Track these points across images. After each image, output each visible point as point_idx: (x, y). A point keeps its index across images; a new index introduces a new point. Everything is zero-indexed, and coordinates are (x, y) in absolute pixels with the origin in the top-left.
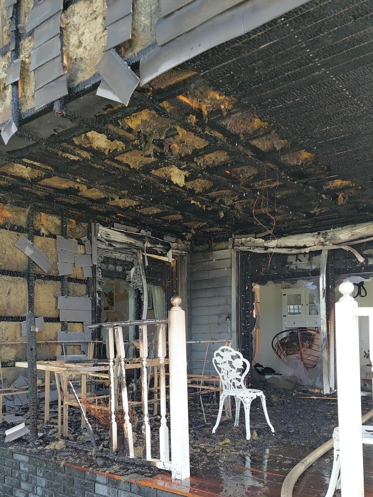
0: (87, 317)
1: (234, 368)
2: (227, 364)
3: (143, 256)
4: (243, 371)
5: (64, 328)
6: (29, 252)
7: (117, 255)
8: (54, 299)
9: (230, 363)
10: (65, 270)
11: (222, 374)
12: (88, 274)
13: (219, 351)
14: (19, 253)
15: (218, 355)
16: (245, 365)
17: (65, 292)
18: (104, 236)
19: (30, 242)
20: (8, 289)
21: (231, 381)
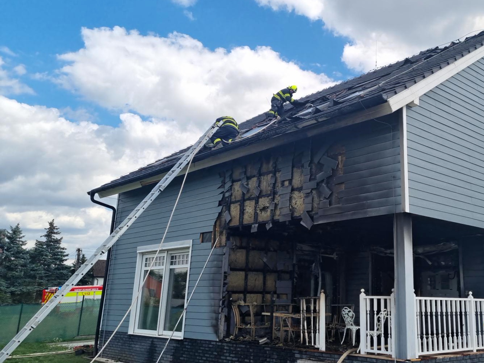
0: (289, 291)
1: (349, 316)
2: (347, 315)
3: (320, 256)
4: (353, 317)
5: (278, 297)
6: (265, 260)
7: (306, 257)
8: (274, 282)
9: (348, 314)
10: (280, 267)
11: (345, 319)
12: (291, 269)
13: (344, 309)
14: (261, 260)
15: (343, 311)
16: (353, 315)
17: (279, 278)
18: (300, 249)
19: (266, 255)
20: (255, 278)
21: (348, 322)
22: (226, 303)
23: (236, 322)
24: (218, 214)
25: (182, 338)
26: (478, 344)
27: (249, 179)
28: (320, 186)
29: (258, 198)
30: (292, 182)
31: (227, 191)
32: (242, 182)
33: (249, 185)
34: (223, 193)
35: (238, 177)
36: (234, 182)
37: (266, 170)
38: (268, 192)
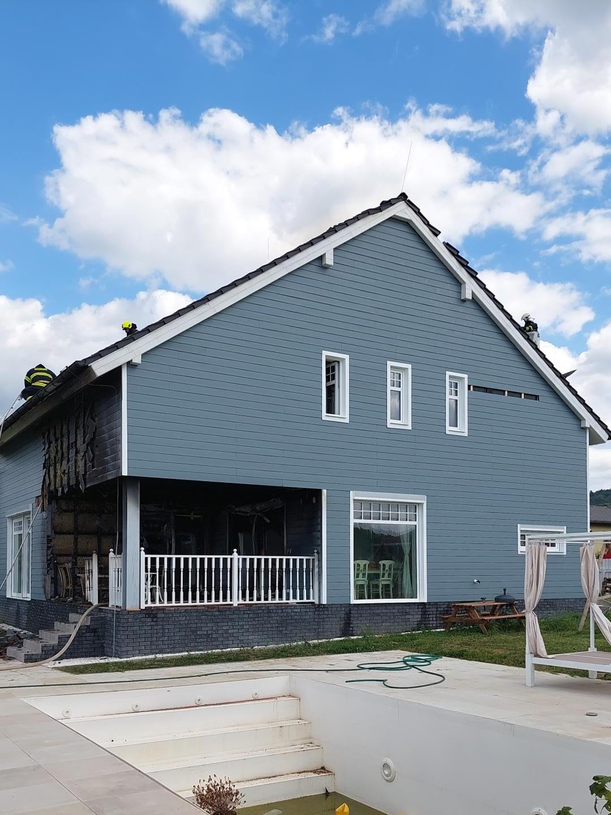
22: (51, 565)
23: (62, 584)
24: (42, 477)
25: (30, 600)
26: (238, 599)
27: (57, 440)
28: (87, 448)
29: (62, 460)
30: (76, 446)
31: (47, 453)
32: (53, 445)
33: (57, 447)
34: (45, 455)
35: (52, 438)
36: (50, 443)
37: (65, 431)
38: (65, 455)
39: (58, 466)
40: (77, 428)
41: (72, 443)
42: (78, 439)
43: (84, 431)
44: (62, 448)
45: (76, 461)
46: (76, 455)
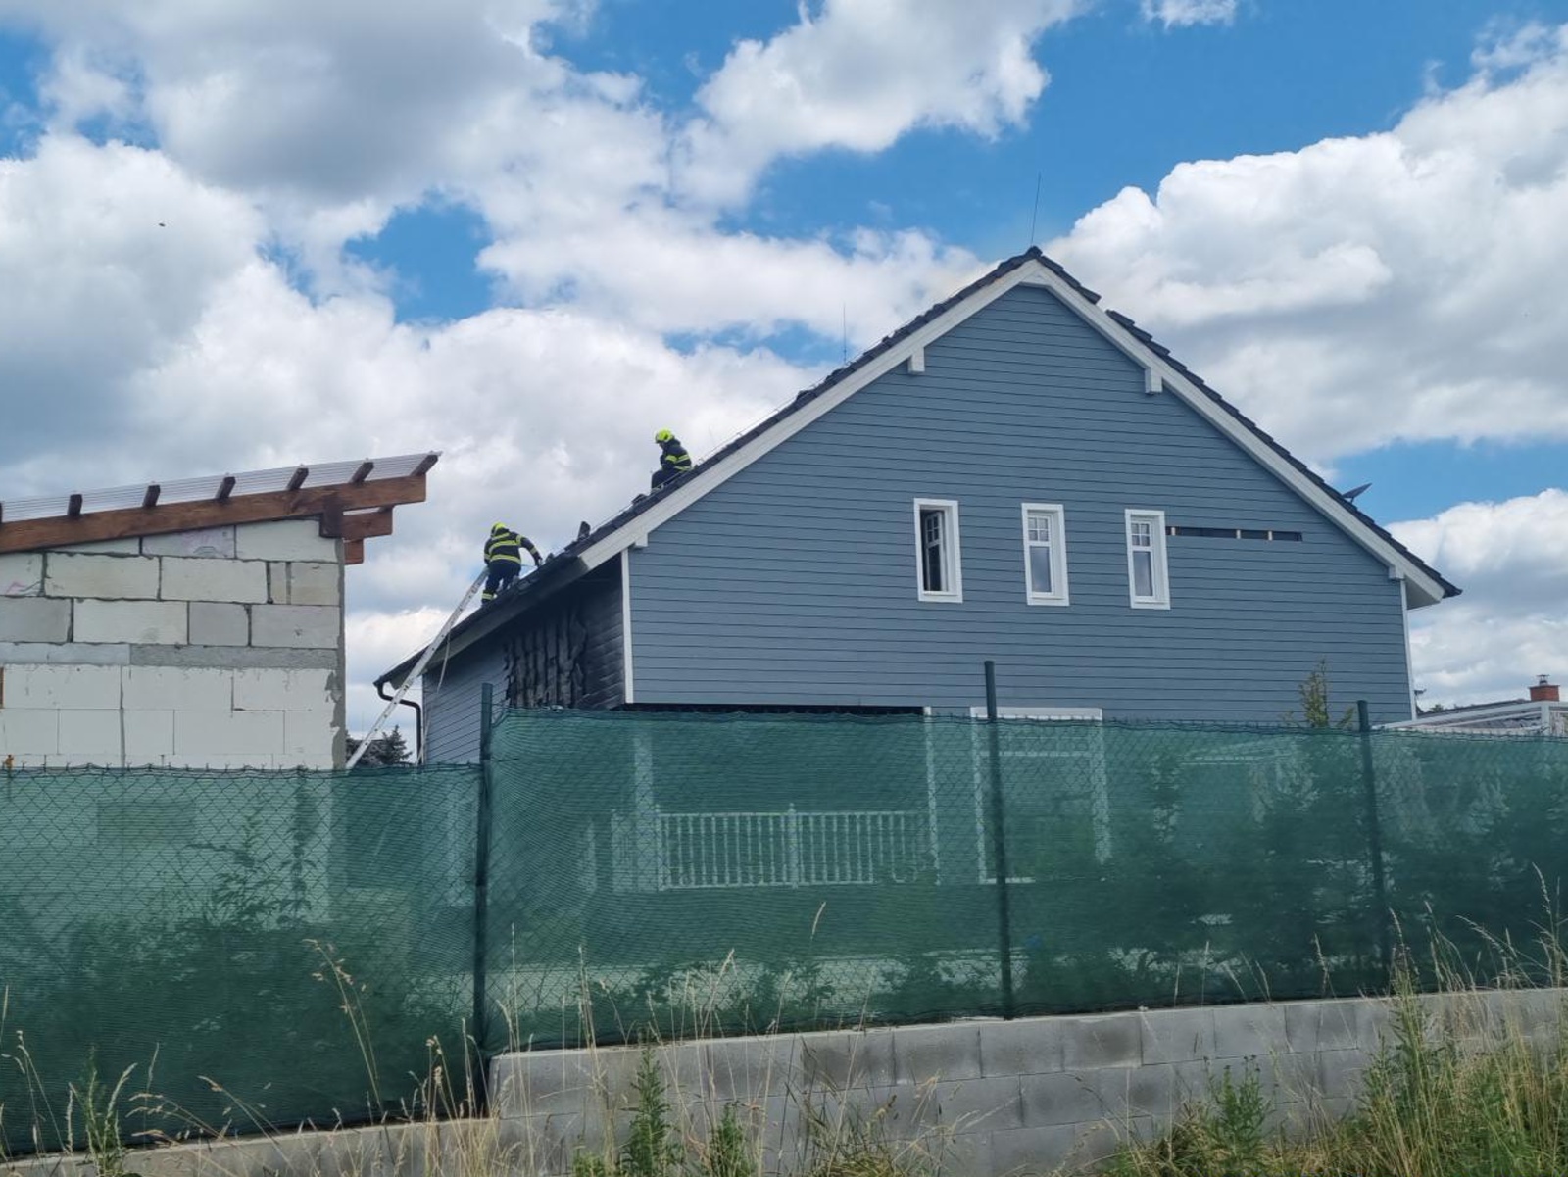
26: (799, 878)
27: (527, 654)
28: (575, 665)
29: (536, 684)
30: (557, 660)
31: (512, 674)
32: (522, 661)
33: (527, 664)
34: (508, 677)
35: (520, 652)
36: (516, 659)
37: (539, 640)
38: (542, 676)
39: (530, 693)
40: (558, 636)
41: (552, 659)
42: (561, 653)
43: (569, 641)
44: (535, 666)
45: (558, 685)
46: (558, 676)
